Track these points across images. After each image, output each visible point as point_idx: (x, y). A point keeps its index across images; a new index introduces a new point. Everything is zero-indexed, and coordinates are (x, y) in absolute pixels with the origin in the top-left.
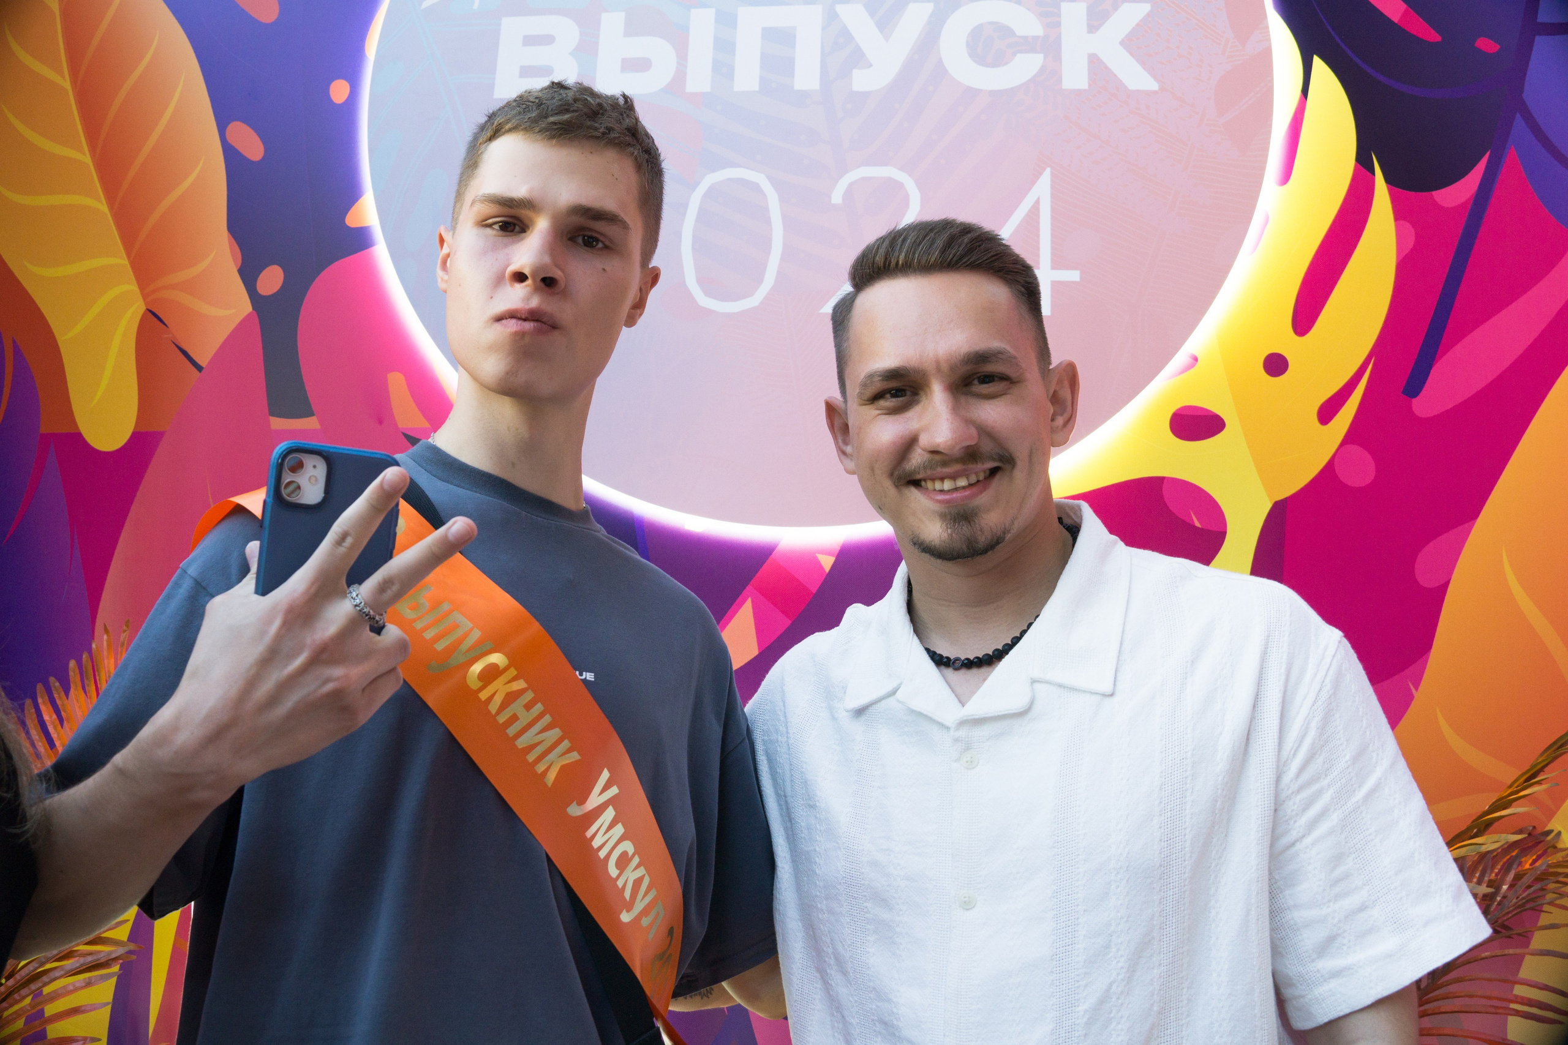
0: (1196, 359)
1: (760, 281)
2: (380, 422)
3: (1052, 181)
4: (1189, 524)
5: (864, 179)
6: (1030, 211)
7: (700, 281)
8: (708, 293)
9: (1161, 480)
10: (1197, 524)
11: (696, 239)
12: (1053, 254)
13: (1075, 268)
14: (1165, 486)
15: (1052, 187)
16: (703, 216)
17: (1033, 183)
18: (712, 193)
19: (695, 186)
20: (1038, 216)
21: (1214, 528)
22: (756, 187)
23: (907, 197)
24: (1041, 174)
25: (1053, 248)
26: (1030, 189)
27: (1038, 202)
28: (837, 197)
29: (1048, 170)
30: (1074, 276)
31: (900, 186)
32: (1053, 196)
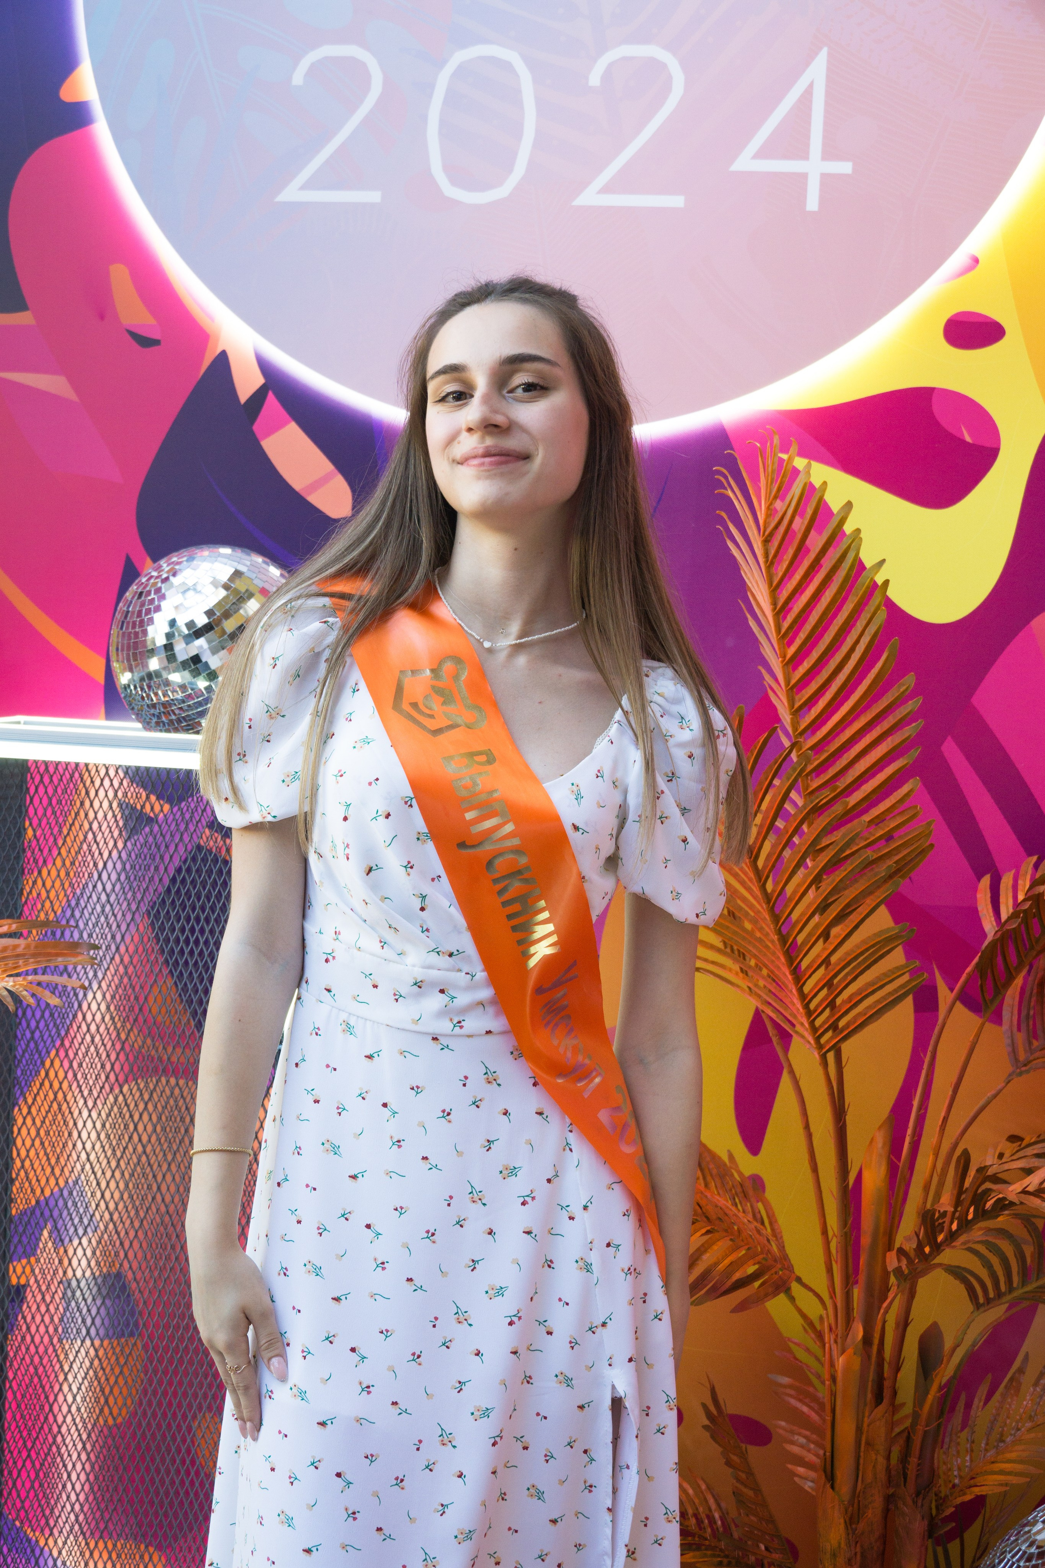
0: (976, 261)
1: (510, 171)
2: (102, 317)
3: (828, 62)
4: (959, 439)
5: (625, 59)
6: (802, 96)
7: (447, 168)
8: (454, 182)
9: (932, 390)
10: (968, 439)
11: (443, 123)
12: (824, 145)
13: (848, 160)
14: (935, 399)
15: (828, 69)
16: (451, 98)
17: (808, 65)
18: (461, 72)
19: (441, 63)
20: (811, 101)
21: (987, 444)
22: (507, 67)
23: (670, 78)
24: (817, 54)
25: (824, 137)
26: (804, 71)
27: (811, 85)
28: (595, 79)
29: (824, 52)
30: (845, 168)
31: (664, 66)
32: (828, 78)
